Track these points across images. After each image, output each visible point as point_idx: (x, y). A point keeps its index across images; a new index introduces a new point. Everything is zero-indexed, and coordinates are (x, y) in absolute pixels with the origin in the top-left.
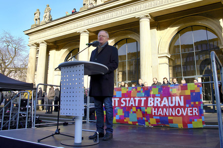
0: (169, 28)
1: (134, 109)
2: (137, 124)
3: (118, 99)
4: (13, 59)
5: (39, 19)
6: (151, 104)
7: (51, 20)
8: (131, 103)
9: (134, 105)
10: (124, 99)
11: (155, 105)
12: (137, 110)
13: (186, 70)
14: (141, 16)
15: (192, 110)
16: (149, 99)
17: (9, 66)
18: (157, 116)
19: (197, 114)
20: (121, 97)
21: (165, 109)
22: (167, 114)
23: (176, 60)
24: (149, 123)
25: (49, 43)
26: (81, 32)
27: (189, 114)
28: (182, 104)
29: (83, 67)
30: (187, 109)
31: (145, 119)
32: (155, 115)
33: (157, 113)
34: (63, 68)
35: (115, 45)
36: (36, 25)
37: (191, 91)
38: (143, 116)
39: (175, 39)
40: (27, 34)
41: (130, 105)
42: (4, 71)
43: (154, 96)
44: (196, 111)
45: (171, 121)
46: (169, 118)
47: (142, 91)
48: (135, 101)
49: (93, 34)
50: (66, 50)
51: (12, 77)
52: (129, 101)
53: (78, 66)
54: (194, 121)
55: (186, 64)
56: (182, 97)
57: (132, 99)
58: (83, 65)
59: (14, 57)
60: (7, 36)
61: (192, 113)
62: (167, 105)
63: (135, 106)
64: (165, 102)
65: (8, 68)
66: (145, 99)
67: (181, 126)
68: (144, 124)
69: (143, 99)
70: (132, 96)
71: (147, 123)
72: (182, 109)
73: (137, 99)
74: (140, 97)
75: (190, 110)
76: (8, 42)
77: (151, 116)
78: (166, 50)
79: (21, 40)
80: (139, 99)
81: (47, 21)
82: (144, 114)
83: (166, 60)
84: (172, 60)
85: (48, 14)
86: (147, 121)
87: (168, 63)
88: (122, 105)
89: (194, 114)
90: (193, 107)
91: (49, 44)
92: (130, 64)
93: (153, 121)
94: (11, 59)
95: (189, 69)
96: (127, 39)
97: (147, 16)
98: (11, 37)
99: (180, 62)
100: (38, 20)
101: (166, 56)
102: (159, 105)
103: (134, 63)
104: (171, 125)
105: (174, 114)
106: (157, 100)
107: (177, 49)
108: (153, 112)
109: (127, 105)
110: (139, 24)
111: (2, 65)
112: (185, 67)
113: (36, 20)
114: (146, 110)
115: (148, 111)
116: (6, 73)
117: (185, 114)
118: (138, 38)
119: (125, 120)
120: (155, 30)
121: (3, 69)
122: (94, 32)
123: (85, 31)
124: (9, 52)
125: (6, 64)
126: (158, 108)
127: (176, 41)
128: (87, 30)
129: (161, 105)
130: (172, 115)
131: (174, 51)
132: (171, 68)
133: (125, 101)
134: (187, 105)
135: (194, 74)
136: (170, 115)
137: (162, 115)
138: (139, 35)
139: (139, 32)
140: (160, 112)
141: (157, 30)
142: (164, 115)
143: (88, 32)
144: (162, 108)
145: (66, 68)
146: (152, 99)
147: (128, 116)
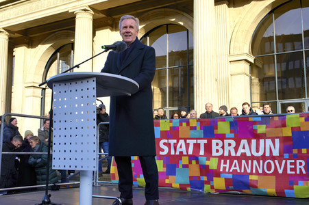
1: (185, 161)
2: (189, 189)
6: (217, 151)
8: (179, 150)
9: (185, 153)
10: (166, 141)
11: (226, 154)
12: (190, 163)
15: (294, 164)
16: (214, 142)
18: (229, 173)
19: (304, 172)
20: (159, 137)
21: (244, 162)
22: (249, 171)
23: (266, 67)
24: (212, 187)
25: (14, 33)
26: (76, 10)
27: (289, 172)
28: (276, 153)
29: (95, 83)
30: (286, 163)
31: (205, 178)
32: (224, 172)
33: (230, 169)
34: (57, 85)
35: (145, 36)
37: (292, 128)
39: (264, 23)
41: (177, 153)
43: (222, 137)
44: (302, 167)
45: (254, 184)
46: (251, 177)
47: (198, 128)
48: (187, 145)
49: (102, 15)
50: (49, 45)
52: (176, 145)
53: (85, 81)
54: (297, 184)
55: (285, 75)
56: (277, 141)
57: (181, 142)
58: (95, 79)
61: (294, 169)
62: (248, 154)
63: (187, 155)
64: (244, 148)
66: (206, 141)
68: (202, 188)
69: (203, 142)
70: (180, 136)
71: (207, 188)
72: (276, 161)
73: (191, 142)
74: (197, 139)
75: (291, 164)
77: (217, 173)
78: (247, 47)
80: (195, 141)
82: (205, 170)
83: (247, 66)
84: (257, 67)
86: (208, 183)
87: (248, 73)
88: (161, 153)
90: (296, 157)
92: (173, 74)
93: (219, 183)
95: (291, 85)
96: (167, 25)
99: (274, 71)
101: (246, 60)
102: (233, 154)
103: (180, 73)
105: (260, 171)
106: (230, 145)
107: (267, 44)
108: (222, 165)
109: (173, 153)
112: (284, 80)
114: (207, 163)
115: (213, 164)
117: (280, 171)
118: (190, 23)
119: (167, 181)
120: (224, 6)
122: (103, 12)
123: (85, 10)
126: (231, 158)
128: (90, 6)
130: (257, 173)
131: (262, 50)
132: (256, 81)
133: (169, 145)
134: (286, 155)
135: (301, 95)
136: (254, 171)
137: (239, 171)
138: (193, 17)
139: (193, 12)
140: (235, 166)
141: (229, 7)
142: (242, 171)
143: (92, 12)
144: (239, 159)
145: (63, 85)
146: (220, 142)
147: (174, 174)
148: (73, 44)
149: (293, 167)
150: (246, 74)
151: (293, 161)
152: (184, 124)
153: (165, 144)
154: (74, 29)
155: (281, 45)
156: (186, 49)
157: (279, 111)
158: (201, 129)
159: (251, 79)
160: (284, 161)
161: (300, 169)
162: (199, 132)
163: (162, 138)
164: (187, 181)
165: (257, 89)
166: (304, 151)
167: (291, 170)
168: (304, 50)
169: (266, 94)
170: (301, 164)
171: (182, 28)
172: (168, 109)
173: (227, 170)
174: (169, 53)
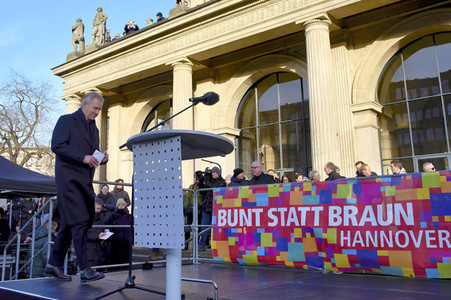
0: (376, 43)
1: (298, 233)
2: (305, 267)
3: (261, 210)
4: (32, 129)
5: (83, 40)
6: (335, 220)
7: (109, 42)
8: (290, 220)
9: (297, 224)
10: (275, 210)
11: (346, 224)
12: (304, 236)
13: (422, 140)
14: (309, 20)
15: (436, 235)
16: (331, 209)
17: (25, 145)
18: (351, 248)
19: (449, 246)
20: (267, 205)
21: (368, 233)
22: (376, 245)
23: (398, 117)
24: (334, 265)
25: (107, 91)
26: (174, 62)
27: (429, 246)
28: (410, 221)
29: (179, 143)
30: (424, 234)
31: (323, 255)
32: (345, 247)
33: (352, 243)
34: (137, 146)
35: (252, 87)
36: (76, 54)
37: (431, 189)
38: (320, 249)
39: (391, 66)
40: (59, 75)
41: (288, 224)
42: (16, 156)
43: (342, 203)
44: (446, 239)
45: (385, 262)
46: (380, 253)
47: (314, 193)
48: (299, 214)
49: (202, 67)
50: (144, 103)
51: (33, 169)
52: (286, 214)
53: (168, 141)
54: (442, 262)
55: (421, 126)
56: (410, 206)
57: (292, 209)
58: (179, 138)
59: (34, 125)
60: (19, 80)
61: (436, 242)
62: (374, 224)
63: (300, 227)
64: (368, 216)
65: (23, 149)
66: (321, 208)
67: (408, 272)
68: (322, 266)
69: (318, 210)
70: (291, 203)
71: (327, 265)
72: (411, 232)
73: (304, 211)
74: (311, 206)
75: (431, 235)
76: (21, 92)
77: (337, 248)
78: (372, 95)
79: (46, 86)
80: (308, 209)
81: (99, 44)
82: (322, 244)
83: (374, 117)
84: (386, 117)
85: (101, 27)
86: (329, 260)
87: (376, 125)
88: (270, 224)
89: (441, 246)
90: (437, 227)
91: (106, 94)
92: (288, 130)
93: (342, 260)
94: (28, 129)
95: (430, 136)
96: (277, 73)
97: (322, 19)
98: (26, 83)
99: (406, 121)
100: (81, 42)
101: (372, 110)
102: (355, 223)
103: (297, 128)
104: (384, 270)
105: (391, 245)
106: (350, 212)
107: (398, 90)
108: (342, 238)
109: (283, 224)
110: (303, 39)
111: (12, 142)
112: (421, 132)
113: (77, 42)
114: (324, 236)
115: (331, 237)
116: (19, 160)
117: (417, 245)
118: (303, 70)
119: (278, 259)
120: (342, 49)
121: (14, 152)
122: (203, 62)
123: (183, 62)
124: (23, 114)
125: (20, 141)
126: (352, 229)
127: (394, 72)
128: (188, 57)
129: (358, 222)
130: (386, 247)
131: (392, 96)
132: (386, 134)
133: (278, 214)
134: (424, 225)
135: (443, 149)
136: (382, 246)
137: (363, 245)
138: (306, 62)
139: (306, 56)
140: (358, 239)
141: (348, 49)
142: (368, 245)
143: (191, 63)
144: (363, 230)
145: (143, 146)
146: (339, 209)
147: (286, 249)
148: (171, 100)
149: (434, 239)
150: (373, 127)
151: (433, 232)
152: (297, 189)
153: (273, 213)
154: (171, 84)
155: (414, 91)
156: (300, 101)
157: (416, 169)
158: (317, 193)
159: (380, 133)
160: (421, 232)
161: (444, 242)
162: (315, 198)
163: (271, 206)
164: (303, 258)
165: (387, 144)
166: (447, 218)
167: (432, 242)
168: (442, 94)
169: (399, 149)
170: (444, 235)
171: (295, 77)
172: (283, 171)
173: (349, 245)
174: (282, 107)
